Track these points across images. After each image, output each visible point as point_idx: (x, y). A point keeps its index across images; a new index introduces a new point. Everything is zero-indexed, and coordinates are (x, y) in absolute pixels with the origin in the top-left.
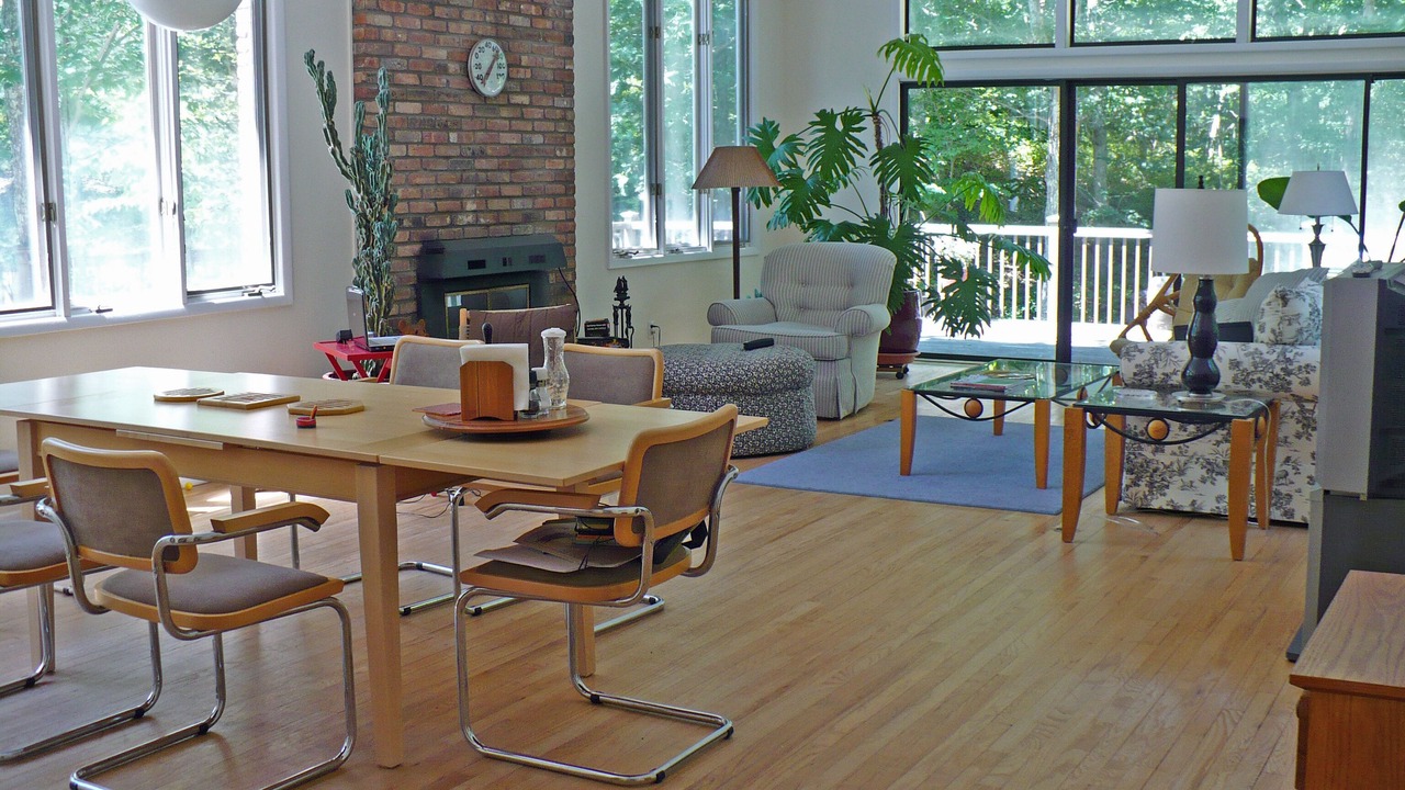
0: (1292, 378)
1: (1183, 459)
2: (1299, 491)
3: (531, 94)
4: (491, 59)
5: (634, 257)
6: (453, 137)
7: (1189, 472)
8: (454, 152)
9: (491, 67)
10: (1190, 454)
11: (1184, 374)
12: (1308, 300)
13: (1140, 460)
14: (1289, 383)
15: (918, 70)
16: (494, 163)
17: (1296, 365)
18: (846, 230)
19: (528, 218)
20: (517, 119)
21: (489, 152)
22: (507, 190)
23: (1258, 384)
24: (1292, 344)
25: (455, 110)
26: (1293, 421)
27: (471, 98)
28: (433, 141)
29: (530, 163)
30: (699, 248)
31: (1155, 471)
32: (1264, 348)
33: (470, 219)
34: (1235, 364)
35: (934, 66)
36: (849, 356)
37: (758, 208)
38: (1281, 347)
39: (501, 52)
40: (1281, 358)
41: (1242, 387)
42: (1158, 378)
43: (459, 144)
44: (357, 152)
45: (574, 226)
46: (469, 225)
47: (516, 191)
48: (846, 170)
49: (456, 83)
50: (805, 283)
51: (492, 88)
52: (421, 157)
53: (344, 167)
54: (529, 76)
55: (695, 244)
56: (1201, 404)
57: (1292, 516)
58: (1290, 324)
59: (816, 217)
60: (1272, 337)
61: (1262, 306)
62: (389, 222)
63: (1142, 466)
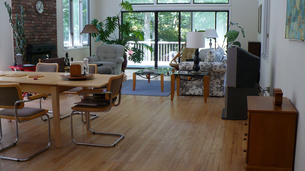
0: (213, 68)
1: (192, 85)
2: (214, 90)
3: (48, 13)
4: (40, 5)
5: (68, 48)
6: (33, 22)
7: (193, 87)
8: (33, 25)
9: (40, 7)
10: (193, 83)
11: (193, 68)
12: (215, 53)
13: (183, 85)
14: (212, 69)
15: (128, 9)
16: (41, 28)
17: (213, 66)
18: (113, 42)
19: (48, 40)
20: (45, 18)
21: (40, 25)
22: (44, 34)
23: (206, 69)
24: (213, 62)
25: (33, 16)
26: (213, 76)
27: (36, 14)
28: (29, 23)
29: (48, 28)
30: (80, 46)
31: (186, 87)
32: (207, 63)
33: (36, 40)
34: (202, 66)
35: (131, 8)
36: (117, 68)
37: (94, 37)
38: (210, 62)
39: (42, 4)
40: (211, 64)
41: (203, 70)
42: (187, 69)
43: (34, 24)
44: (17, 25)
45: (57, 41)
46: (36, 41)
47: (45, 34)
48: (114, 30)
49: (33, 10)
50: (106, 53)
51: (41, 11)
52: (27, 26)
53: (14, 28)
54: (48, 9)
55: (79, 45)
56: (197, 73)
57: (213, 95)
58: (212, 58)
59: (106, 39)
60: (209, 60)
61: (206, 54)
62: (24, 40)
63: (184, 86)
